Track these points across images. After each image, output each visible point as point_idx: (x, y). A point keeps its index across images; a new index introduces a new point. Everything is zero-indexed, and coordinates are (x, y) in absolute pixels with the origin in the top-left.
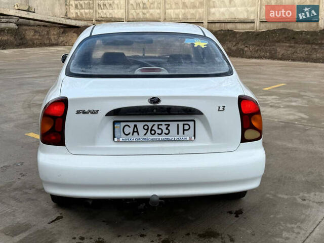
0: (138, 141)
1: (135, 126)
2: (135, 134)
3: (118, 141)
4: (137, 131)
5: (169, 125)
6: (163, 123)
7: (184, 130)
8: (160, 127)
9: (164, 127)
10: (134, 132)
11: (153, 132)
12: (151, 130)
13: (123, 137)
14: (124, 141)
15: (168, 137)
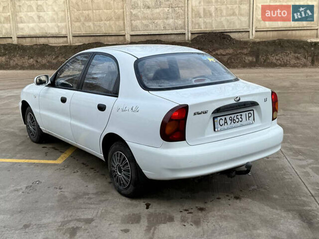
0: (228, 129)
1: (225, 119)
2: (226, 124)
3: (218, 131)
4: (227, 122)
5: (241, 115)
6: (239, 114)
7: (249, 117)
8: (238, 117)
9: (239, 117)
10: (225, 123)
11: (234, 121)
12: (234, 120)
13: (220, 128)
14: (221, 130)
15: (242, 123)
